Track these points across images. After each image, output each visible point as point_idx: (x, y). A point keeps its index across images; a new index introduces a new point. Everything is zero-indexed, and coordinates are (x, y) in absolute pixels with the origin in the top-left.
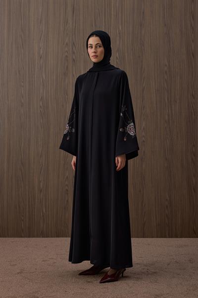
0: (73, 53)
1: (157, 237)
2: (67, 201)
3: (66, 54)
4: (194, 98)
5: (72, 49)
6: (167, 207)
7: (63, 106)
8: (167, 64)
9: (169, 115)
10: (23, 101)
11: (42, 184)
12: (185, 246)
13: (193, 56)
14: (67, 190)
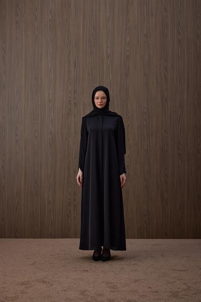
0: (75, 98)
1: (138, 238)
2: (70, 211)
3: (70, 99)
5: (74, 95)
6: (145, 215)
7: (67, 138)
8: (146, 107)
10: (36, 135)
11: (50, 198)
12: (159, 244)
13: (166, 101)
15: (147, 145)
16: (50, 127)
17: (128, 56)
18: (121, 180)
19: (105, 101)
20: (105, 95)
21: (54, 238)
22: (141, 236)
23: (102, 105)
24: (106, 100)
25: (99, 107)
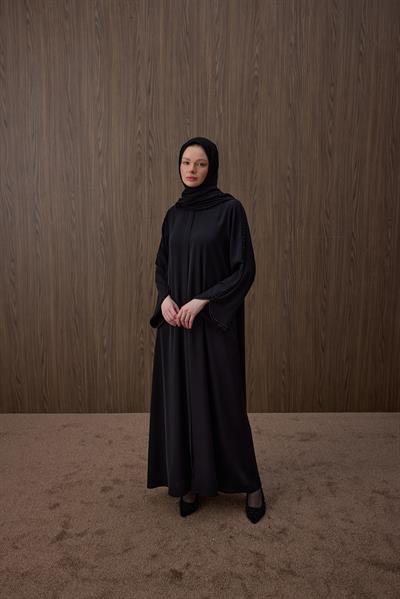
0: (149, 147)
1: (269, 411)
2: (143, 363)
3: (139, 149)
4: (328, 218)
5: (148, 141)
6: (284, 371)
8: (291, 166)
9: (290, 242)
13: (330, 155)
14: (142, 349)
16: (101, 205)
17: (256, 76)
21: (115, 412)
22: (275, 408)
23: (195, 179)
25: (189, 184)
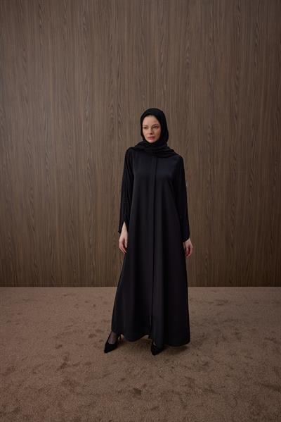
0: (119, 115)
3: (111, 116)
4: (235, 159)
6: (206, 260)
8: (211, 126)
10: (71, 163)
11: (91, 241)
13: (236, 118)
15: (210, 175)
16: (88, 153)
17: (188, 64)
18: (187, 249)
19: (157, 131)
20: (157, 123)
23: (154, 137)
24: (159, 129)
25: (150, 141)
